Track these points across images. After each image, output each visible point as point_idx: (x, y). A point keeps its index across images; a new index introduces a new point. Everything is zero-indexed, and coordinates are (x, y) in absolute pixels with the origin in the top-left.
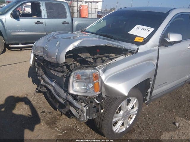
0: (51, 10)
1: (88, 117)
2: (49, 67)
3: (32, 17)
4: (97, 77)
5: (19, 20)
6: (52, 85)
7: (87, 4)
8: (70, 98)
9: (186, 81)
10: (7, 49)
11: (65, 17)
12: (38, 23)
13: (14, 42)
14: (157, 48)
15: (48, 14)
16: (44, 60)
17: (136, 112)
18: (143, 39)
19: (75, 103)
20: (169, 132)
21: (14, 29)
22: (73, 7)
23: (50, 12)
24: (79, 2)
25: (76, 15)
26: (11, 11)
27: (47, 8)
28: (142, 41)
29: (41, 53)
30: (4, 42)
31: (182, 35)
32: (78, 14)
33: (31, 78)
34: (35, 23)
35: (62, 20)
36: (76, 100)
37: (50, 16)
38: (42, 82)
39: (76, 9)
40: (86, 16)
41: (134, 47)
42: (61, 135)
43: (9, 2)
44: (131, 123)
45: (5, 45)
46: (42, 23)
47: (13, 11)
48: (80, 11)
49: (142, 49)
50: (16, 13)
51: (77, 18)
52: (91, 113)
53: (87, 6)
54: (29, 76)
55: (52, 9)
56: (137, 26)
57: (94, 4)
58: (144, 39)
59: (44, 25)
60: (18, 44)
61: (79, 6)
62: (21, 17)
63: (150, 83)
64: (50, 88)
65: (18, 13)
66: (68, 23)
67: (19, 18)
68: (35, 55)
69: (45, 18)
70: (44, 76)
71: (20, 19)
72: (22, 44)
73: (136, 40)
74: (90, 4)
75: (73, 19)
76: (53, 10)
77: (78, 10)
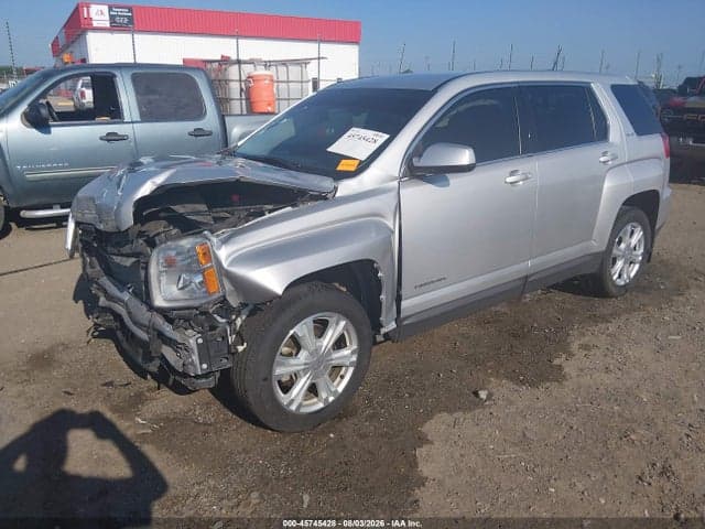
0: (152, 97)
1: (205, 366)
2: (109, 249)
3: (94, 119)
4: (208, 254)
5: (50, 133)
6: (123, 301)
7: (272, 72)
8: (159, 321)
9: (527, 277)
10: (13, 225)
11: (199, 113)
12: (109, 138)
13: (35, 201)
14: (396, 183)
15: (144, 109)
16: (97, 230)
17: (354, 359)
18: (357, 162)
19: (168, 329)
20: (450, 412)
21: (35, 159)
22: (227, 81)
23: (150, 102)
24: (243, 66)
25: (237, 106)
26: (24, 107)
27: (137, 92)
28: (353, 169)
29: (90, 217)
30: (5, 203)
31: (474, 148)
32: (244, 102)
33: (81, 302)
34: (101, 139)
35: (191, 126)
36: (170, 321)
37: (148, 115)
38: (103, 301)
39: (235, 88)
40: (270, 109)
41: (326, 183)
42: (150, 431)
43: (29, 72)
44: (340, 389)
45: (5, 211)
46: (123, 138)
47: (29, 105)
48: (248, 94)
49: (346, 187)
50: (39, 111)
51: (241, 115)
52: (212, 353)
53: (271, 76)
54: (76, 298)
55: (153, 92)
56: (354, 131)
57: (294, 71)
58: (361, 162)
59: (132, 144)
60: (50, 208)
61: (243, 78)
62: (55, 121)
63: (379, 274)
64: (119, 312)
65: (44, 112)
66: (210, 134)
67: (49, 126)
68: (78, 224)
69: (132, 122)
70: (105, 281)
71: (53, 129)
72: (62, 208)
73: (343, 166)
74: (282, 69)
75: (227, 119)
76: (157, 97)
77: (242, 90)
